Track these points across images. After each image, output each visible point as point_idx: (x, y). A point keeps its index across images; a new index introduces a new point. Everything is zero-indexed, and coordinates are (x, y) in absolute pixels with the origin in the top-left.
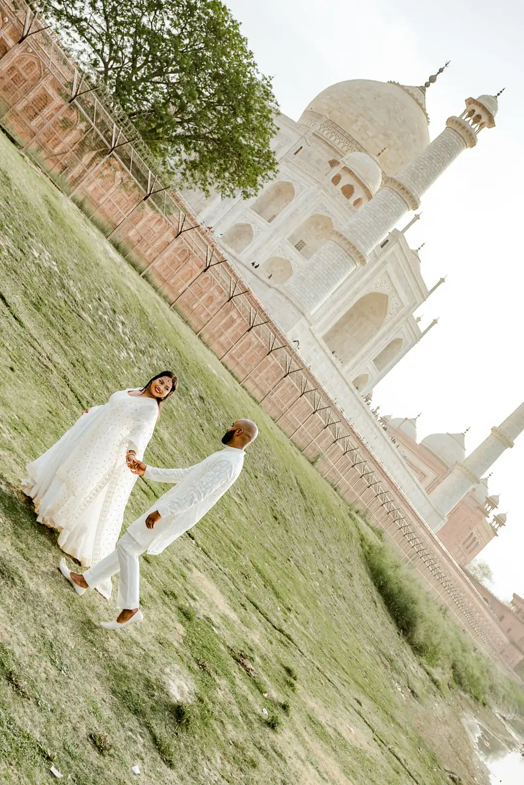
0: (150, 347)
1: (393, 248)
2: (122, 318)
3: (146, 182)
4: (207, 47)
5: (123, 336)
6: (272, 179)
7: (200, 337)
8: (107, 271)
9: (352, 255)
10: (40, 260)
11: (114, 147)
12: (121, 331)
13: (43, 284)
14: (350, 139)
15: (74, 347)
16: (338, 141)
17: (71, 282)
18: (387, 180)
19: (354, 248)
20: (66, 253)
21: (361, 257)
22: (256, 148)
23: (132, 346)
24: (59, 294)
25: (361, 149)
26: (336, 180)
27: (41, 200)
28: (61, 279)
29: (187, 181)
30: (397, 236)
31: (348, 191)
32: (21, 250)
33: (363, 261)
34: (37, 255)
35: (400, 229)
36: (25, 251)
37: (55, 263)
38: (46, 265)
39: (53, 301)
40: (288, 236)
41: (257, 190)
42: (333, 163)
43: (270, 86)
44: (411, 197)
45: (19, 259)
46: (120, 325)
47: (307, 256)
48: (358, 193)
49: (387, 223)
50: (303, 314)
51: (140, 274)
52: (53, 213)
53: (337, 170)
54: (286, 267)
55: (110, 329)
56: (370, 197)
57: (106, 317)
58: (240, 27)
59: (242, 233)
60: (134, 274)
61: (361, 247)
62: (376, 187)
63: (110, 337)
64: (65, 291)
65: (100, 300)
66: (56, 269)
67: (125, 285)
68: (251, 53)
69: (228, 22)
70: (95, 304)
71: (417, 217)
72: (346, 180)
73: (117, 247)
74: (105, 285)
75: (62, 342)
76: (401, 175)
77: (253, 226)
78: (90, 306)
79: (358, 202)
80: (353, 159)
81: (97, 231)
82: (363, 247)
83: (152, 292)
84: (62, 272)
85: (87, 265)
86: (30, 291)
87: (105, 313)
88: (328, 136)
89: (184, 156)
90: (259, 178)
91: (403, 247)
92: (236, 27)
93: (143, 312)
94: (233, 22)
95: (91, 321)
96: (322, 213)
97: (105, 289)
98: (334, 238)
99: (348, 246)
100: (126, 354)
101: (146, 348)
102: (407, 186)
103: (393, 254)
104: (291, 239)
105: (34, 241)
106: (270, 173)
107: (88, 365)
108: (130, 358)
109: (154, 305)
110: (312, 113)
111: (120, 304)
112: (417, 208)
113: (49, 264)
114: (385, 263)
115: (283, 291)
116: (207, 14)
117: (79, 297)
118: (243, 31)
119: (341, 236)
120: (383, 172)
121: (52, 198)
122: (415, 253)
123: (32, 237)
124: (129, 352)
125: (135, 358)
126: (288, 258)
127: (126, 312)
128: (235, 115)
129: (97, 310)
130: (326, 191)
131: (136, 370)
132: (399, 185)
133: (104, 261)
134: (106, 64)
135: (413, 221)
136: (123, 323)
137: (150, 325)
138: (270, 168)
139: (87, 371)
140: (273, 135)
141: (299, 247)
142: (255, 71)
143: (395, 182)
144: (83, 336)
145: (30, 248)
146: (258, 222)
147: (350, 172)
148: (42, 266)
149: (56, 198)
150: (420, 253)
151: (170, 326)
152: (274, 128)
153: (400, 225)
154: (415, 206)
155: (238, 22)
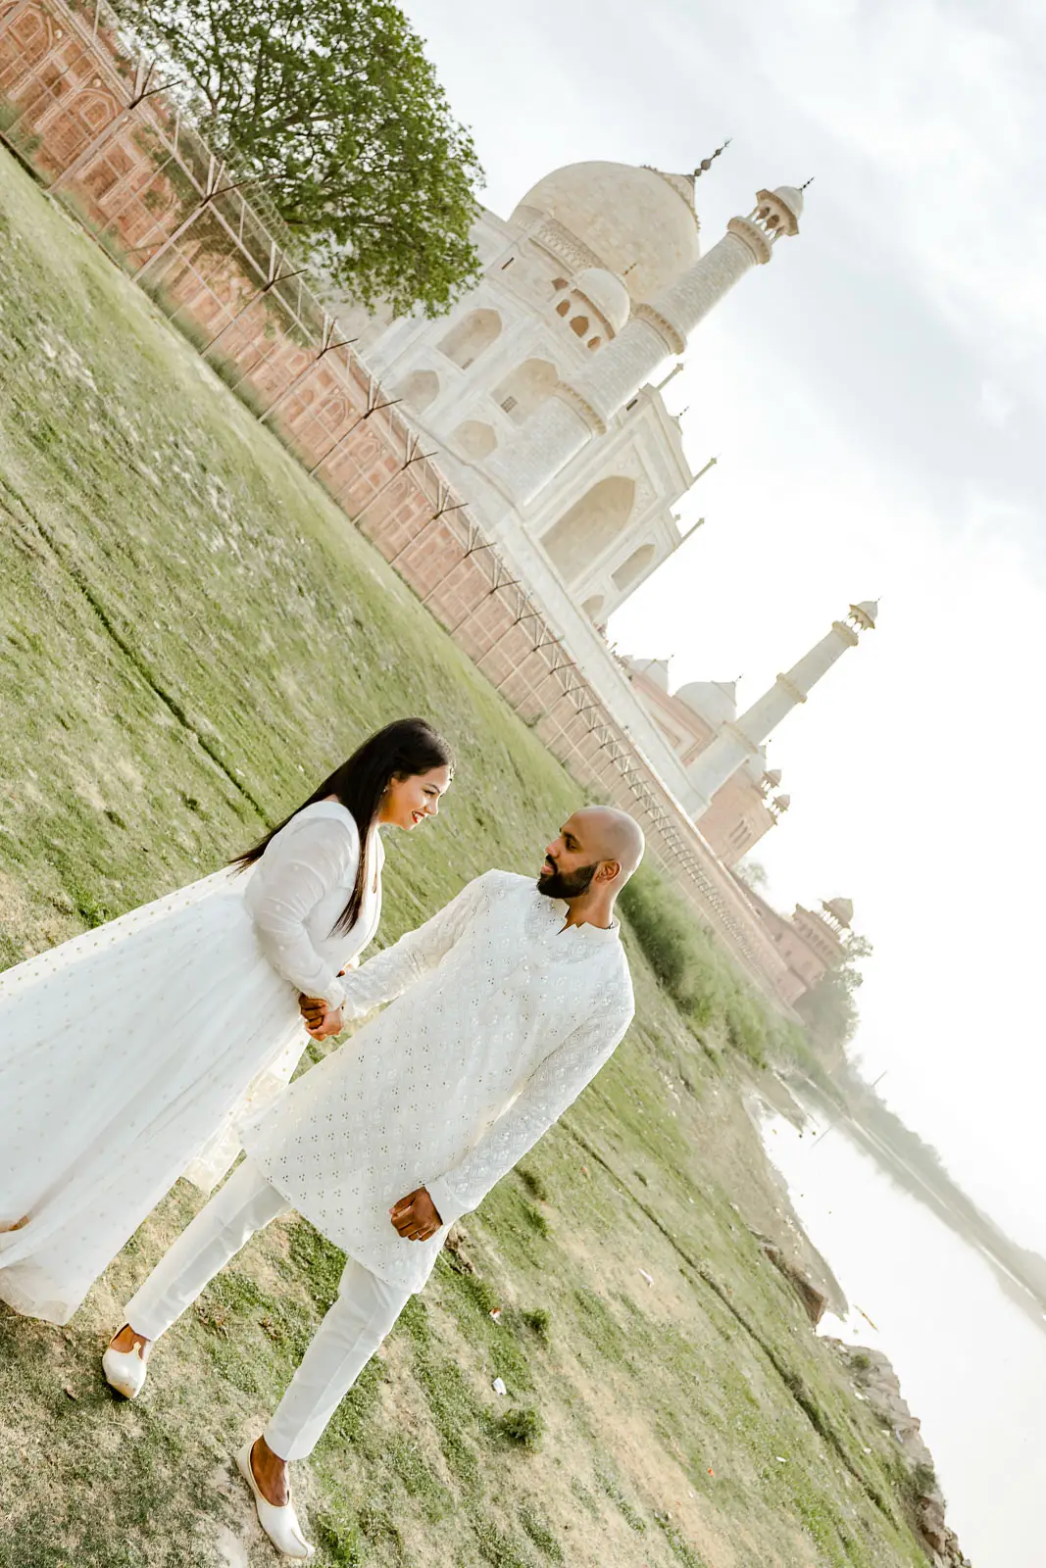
0: (268, 532)
1: (644, 412)
2: (217, 480)
3: (267, 260)
4: (371, 81)
5: (218, 510)
6: (472, 289)
7: (357, 525)
8: (194, 401)
9: (585, 418)
10: (58, 363)
11: (211, 196)
12: (214, 502)
13: (61, 406)
14: (583, 250)
15: (113, 521)
16: (565, 252)
17: (121, 411)
18: (640, 310)
19: (589, 408)
20: (114, 360)
21: (599, 422)
22: (448, 240)
23: (235, 529)
24: (94, 427)
25: (600, 264)
26: (563, 308)
27: (74, 271)
28: (99, 402)
29: (341, 287)
30: (649, 393)
31: (580, 326)
32: (19, 341)
33: (602, 429)
34: (52, 354)
35: (655, 385)
36: (26, 344)
37: (88, 373)
38: (69, 373)
39: (79, 437)
40: (492, 389)
41: (449, 306)
42: (559, 284)
43: (470, 141)
44: (675, 334)
45: (11, 356)
46: (214, 492)
47: (517, 419)
48: (595, 330)
49: (640, 372)
50: (513, 506)
51: (258, 417)
52: (96, 293)
53: (564, 294)
54: (487, 436)
55: (193, 496)
56: (611, 335)
57: (187, 476)
58: (425, 48)
59: (424, 383)
60: (246, 415)
61: (599, 406)
62: (621, 321)
63: (193, 511)
64: (107, 423)
65: (177, 446)
66: (91, 383)
67: (226, 427)
68: (441, 90)
69: (406, 40)
70: (168, 452)
71: (680, 367)
72: (577, 309)
73: (218, 370)
74: (189, 424)
75: (87, 509)
76: (658, 301)
77: (438, 374)
78: (157, 454)
79: (594, 342)
80: (588, 278)
81: (181, 338)
82: (602, 406)
83: (278, 448)
84: (102, 389)
85: (154, 385)
86: (28, 412)
87: (185, 469)
88: (553, 243)
89: (335, 248)
90: (452, 288)
91: (659, 411)
92: (418, 48)
93: (258, 477)
94: (413, 39)
95: (155, 480)
96: (543, 357)
97: (189, 429)
98: (560, 392)
99: (580, 405)
100: (222, 542)
101: (261, 534)
102: (668, 317)
103: (644, 419)
104: (496, 394)
105: (49, 330)
106: (470, 279)
107: (140, 556)
108: (230, 548)
109: (280, 467)
110: (528, 209)
111: (215, 458)
112: (682, 351)
113: (77, 373)
114: (631, 433)
115: (484, 470)
116: (373, 26)
117: (134, 437)
118: (428, 53)
119: (570, 389)
120: (632, 300)
121: (95, 269)
122: (675, 421)
123: (44, 321)
124: (229, 539)
125: (240, 549)
126: (490, 423)
127: (227, 472)
128: (416, 185)
129: (171, 462)
130: (548, 324)
131: (241, 570)
132: (658, 316)
133: (188, 384)
134: (214, 102)
135: (675, 372)
136: (219, 490)
137: (270, 498)
138: (470, 272)
139: (136, 565)
140: (475, 219)
141: (507, 406)
142: (448, 118)
143: (652, 311)
144: (135, 504)
145: (38, 339)
146: (447, 369)
147: (584, 297)
148: (60, 374)
149: (107, 272)
150: (682, 422)
151: (305, 502)
152: (477, 209)
153: (654, 377)
154: (680, 347)
155: (422, 39)
